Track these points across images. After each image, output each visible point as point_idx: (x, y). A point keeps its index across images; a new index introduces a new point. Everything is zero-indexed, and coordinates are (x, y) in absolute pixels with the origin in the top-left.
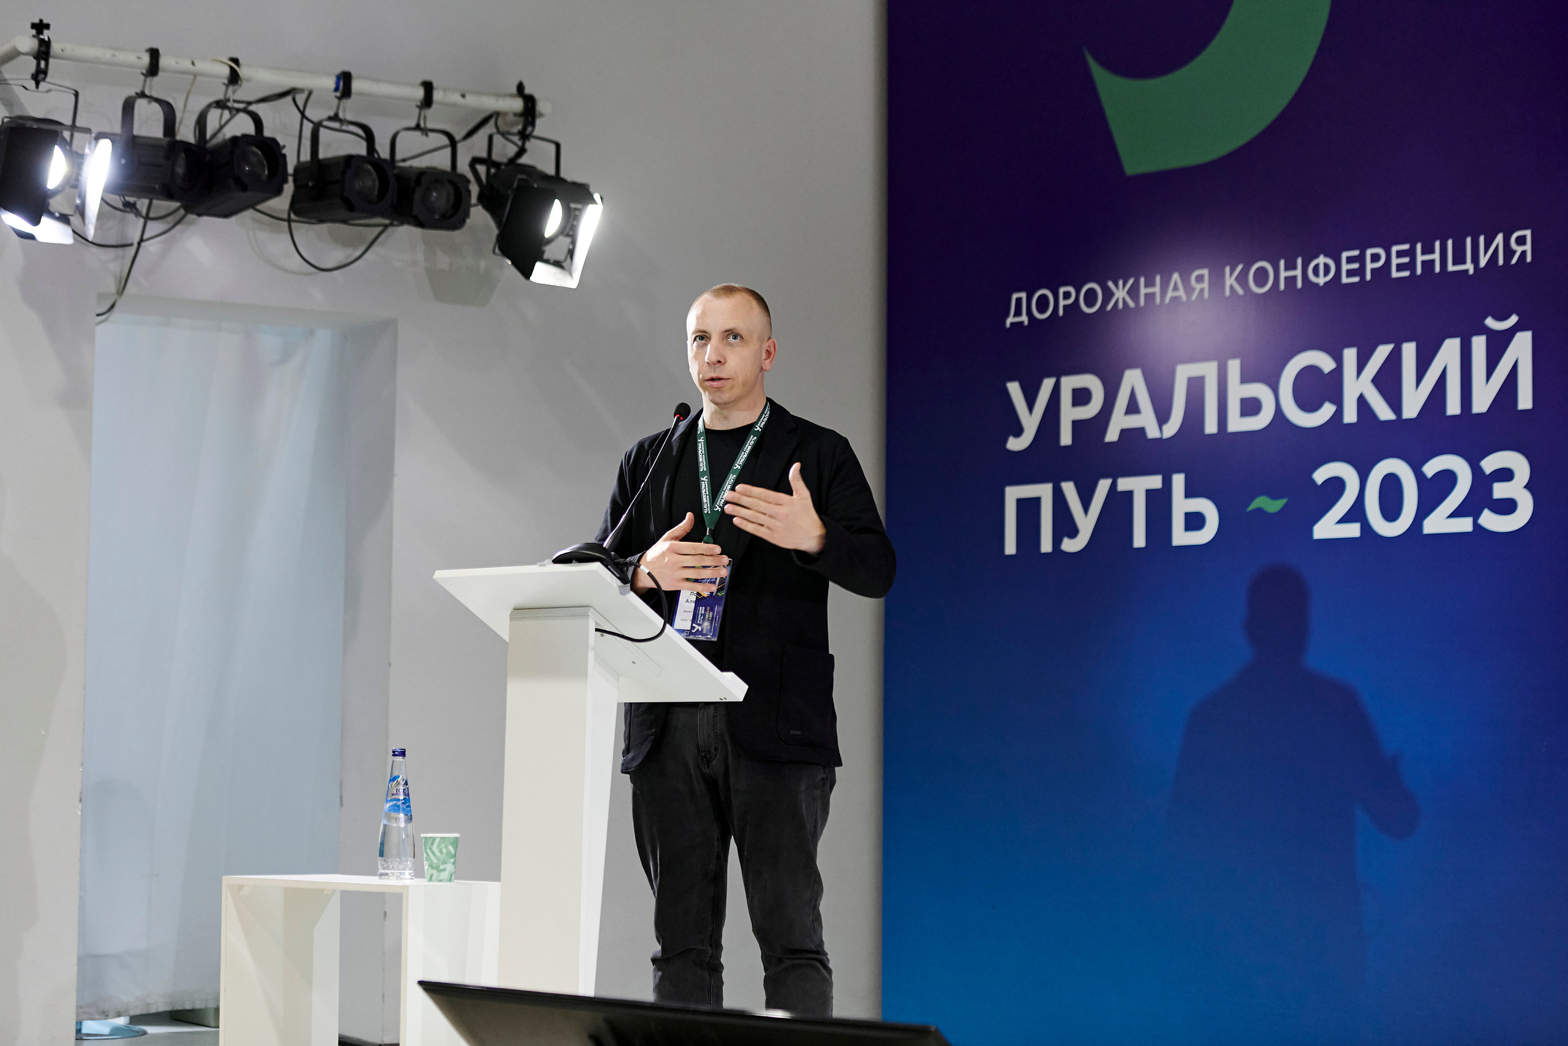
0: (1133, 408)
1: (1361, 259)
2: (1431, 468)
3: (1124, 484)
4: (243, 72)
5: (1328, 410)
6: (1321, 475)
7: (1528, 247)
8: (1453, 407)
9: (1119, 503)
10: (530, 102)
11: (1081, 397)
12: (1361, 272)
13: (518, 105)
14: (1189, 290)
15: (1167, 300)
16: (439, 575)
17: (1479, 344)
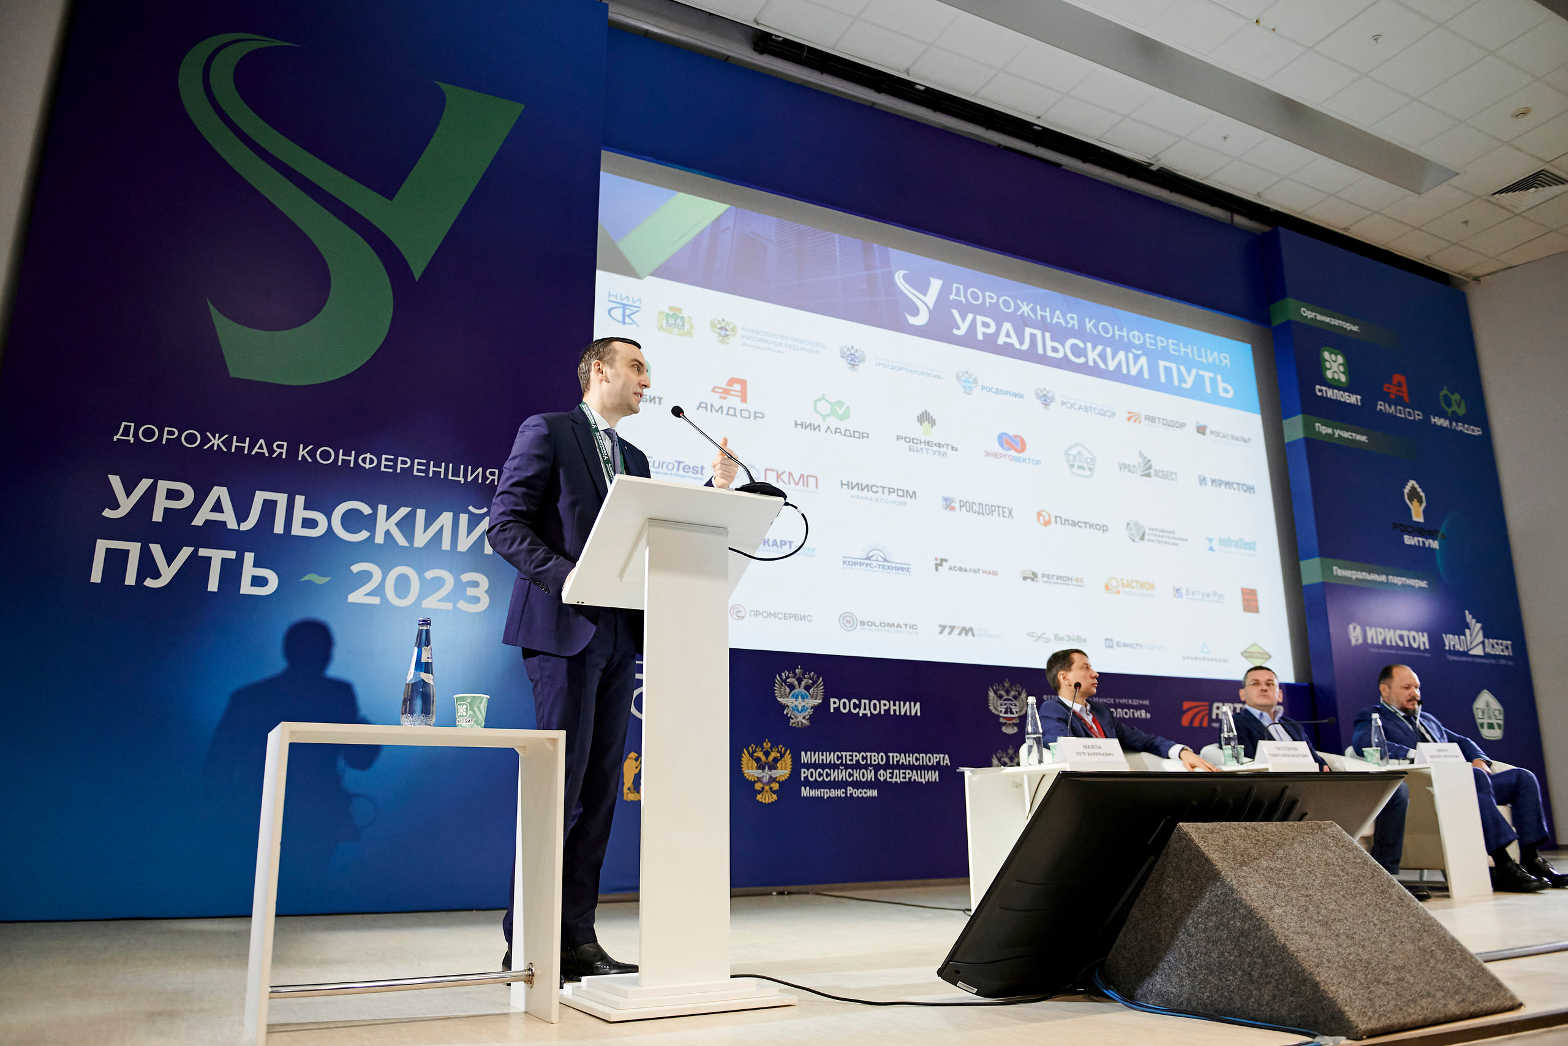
0: (217, 509)
1: (395, 461)
2: (429, 574)
3: (203, 552)
8: (446, 545)
9: (198, 565)
11: (174, 495)
12: (395, 467)
14: (271, 451)
15: (253, 453)
17: (464, 518)
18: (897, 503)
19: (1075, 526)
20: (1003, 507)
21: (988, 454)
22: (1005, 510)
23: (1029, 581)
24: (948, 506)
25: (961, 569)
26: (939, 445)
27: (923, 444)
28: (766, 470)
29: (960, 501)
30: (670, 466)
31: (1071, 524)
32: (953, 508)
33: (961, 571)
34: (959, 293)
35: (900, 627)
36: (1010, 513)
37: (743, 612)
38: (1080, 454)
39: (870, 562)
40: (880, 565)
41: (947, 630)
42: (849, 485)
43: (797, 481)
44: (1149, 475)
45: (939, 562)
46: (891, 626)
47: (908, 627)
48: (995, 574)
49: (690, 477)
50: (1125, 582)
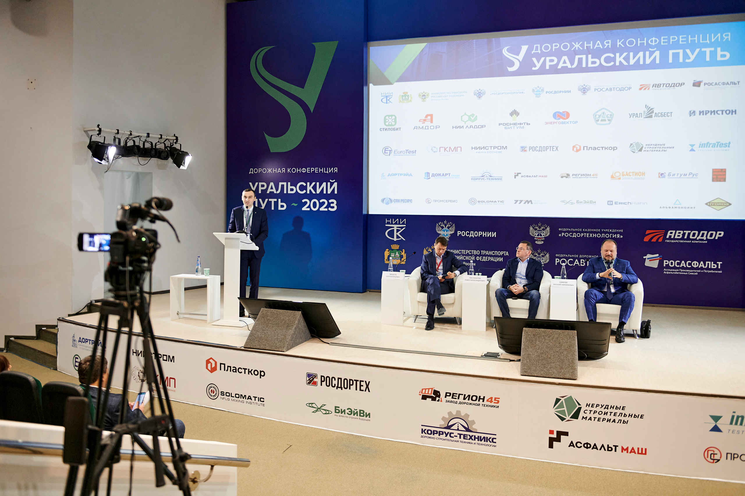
0: (272, 188)
1: (310, 169)
2: (321, 201)
3: (270, 200)
4: (132, 133)
5: (305, 191)
6: (303, 201)
7: (337, 170)
8: (325, 192)
9: (269, 203)
10: (177, 137)
11: (263, 186)
12: (310, 171)
13: (175, 138)
14: (282, 171)
15: (278, 172)
16: (214, 233)
17: (329, 184)
18: (497, 152)
19: (596, 149)
20: (553, 147)
21: (547, 123)
22: (554, 147)
23: (564, 178)
24: (523, 150)
25: (527, 176)
26: (520, 124)
27: (512, 125)
28: (440, 148)
29: (530, 147)
30: (404, 152)
31: (593, 149)
32: (525, 151)
33: (527, 177)
34: (537, 48)
35: (496, 202)
36: (557, 148)
37: (431, 201)
38: (603, 113)
39: (483, 178)
40: (488, 178)
41: (519, 202)
42: (476, 148)
43: (452, 150)
44: (651, 117)
45: (516, 174)
46: (492, 202)
47: (500, 202)
48: (546, 176)
49: (411, 155)
50: (625, 173)
